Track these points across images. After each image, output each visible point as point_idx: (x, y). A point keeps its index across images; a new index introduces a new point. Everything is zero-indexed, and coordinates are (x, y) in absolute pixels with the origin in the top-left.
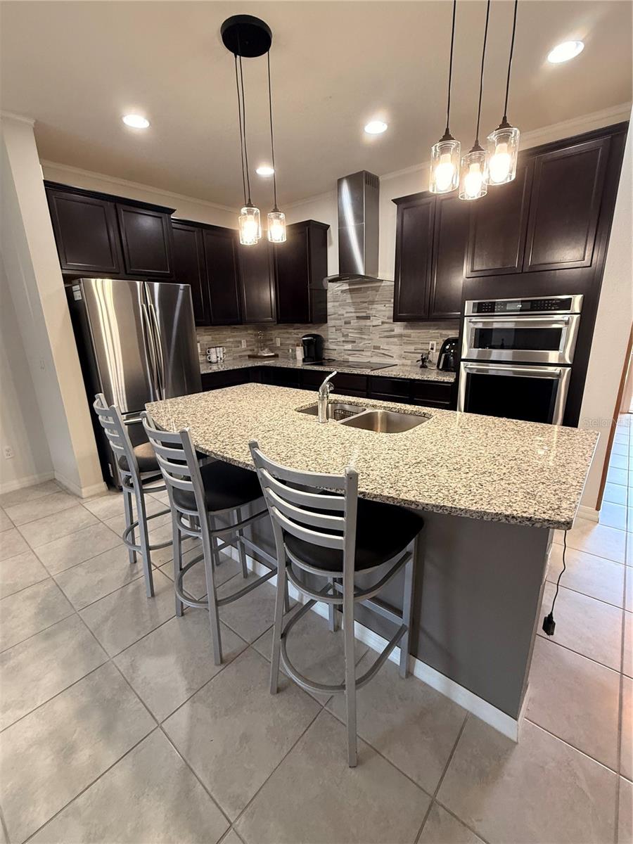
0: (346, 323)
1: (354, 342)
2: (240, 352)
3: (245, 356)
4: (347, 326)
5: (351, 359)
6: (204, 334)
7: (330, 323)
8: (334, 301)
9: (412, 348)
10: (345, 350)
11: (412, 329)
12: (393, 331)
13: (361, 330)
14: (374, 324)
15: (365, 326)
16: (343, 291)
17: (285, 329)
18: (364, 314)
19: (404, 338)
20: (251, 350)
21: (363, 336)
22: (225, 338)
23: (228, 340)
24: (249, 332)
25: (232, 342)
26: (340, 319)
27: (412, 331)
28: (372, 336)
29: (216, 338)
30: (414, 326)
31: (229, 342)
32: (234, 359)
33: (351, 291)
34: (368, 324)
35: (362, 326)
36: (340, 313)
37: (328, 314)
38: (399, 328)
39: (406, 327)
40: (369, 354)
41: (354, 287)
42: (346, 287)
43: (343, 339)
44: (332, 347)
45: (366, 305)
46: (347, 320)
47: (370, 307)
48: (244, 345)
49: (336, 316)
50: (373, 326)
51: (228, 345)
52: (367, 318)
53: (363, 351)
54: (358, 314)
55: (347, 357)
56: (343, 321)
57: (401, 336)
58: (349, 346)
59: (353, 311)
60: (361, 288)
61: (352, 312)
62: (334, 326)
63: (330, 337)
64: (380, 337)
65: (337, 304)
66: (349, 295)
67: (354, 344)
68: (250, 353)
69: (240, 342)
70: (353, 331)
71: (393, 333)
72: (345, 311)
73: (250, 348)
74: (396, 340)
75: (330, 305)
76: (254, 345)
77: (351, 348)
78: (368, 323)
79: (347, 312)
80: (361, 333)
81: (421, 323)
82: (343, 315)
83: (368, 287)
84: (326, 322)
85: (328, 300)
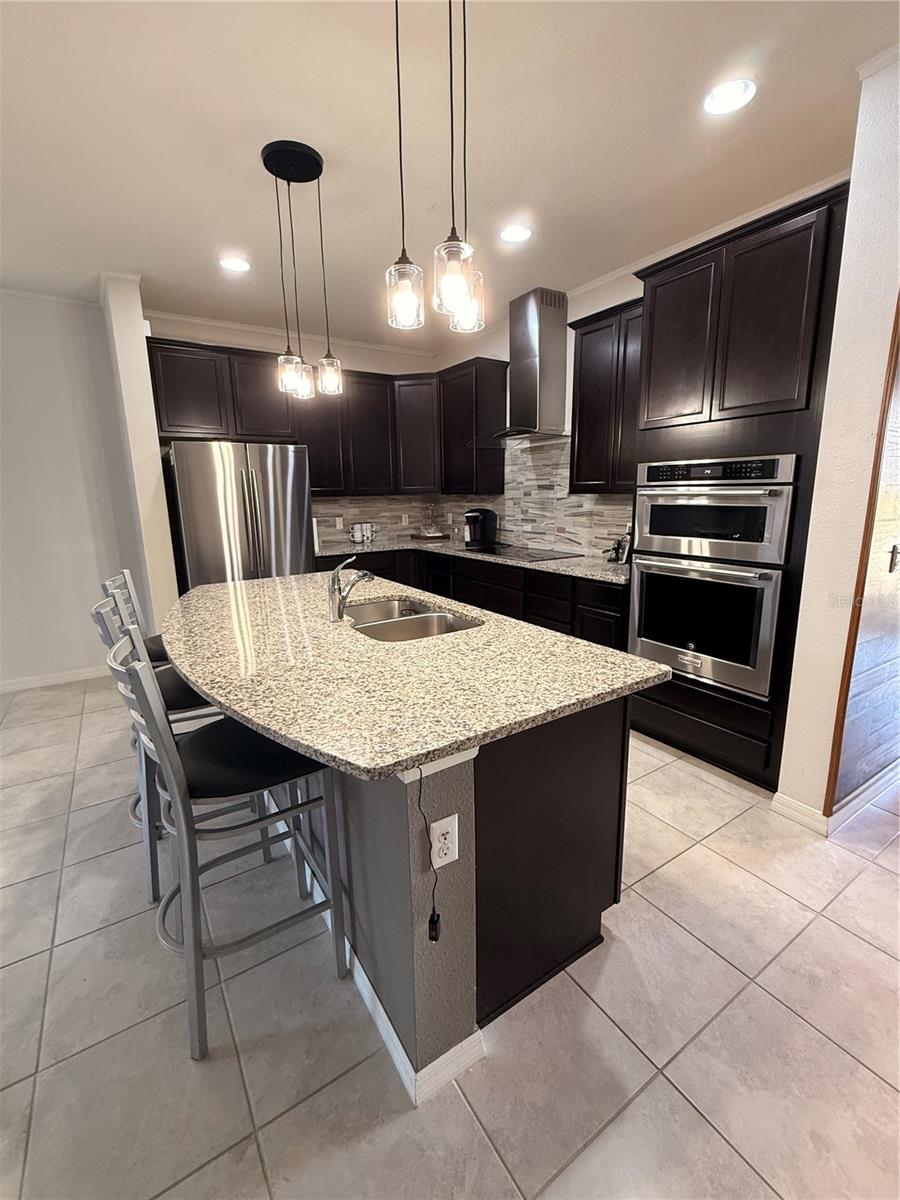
0: (525, 494)
1: (534, 521)
2: (399, 530)
3: (407, 536)
4: (528, 498)
5: (531, 545)
6: (349, 506)
7: (508, 494)
8: (512, 465)
9: (604, 532)
10: (524, 532)
11: (606, 504)
12: (581, 506)
13: (543, 505)
14: (558, 497)
15: (549, 498)
16: (523, 451)
17: (457, 501)
18: (547, 483)
19: (595, 517)
20: (415, 528)
21: (547, 514)
22: (379, 512)
23: (383, 514)
24: (414, 504)
25: (388, 518)
26: (519, 489)
27: (604, 507)
28: (555, 514)
29: (365, 512)
30: (608, 500)
31: (384, 517)
32: (389, 539)
33: (532, 450)
34: (551, 496)
35: (544, 498)
36: (518, 480)
37: (506, 481)
38: (587, 502)
39: (597, 502)
40: (552, 538)
41: (534, 445)
42: (527, 444)
43: (522, 517)
44: (509, 526)
45: (548, 469)
46: (527, 490)
47: (554, 472)
48: (405, 522)
49: (514, 484)
50: (558, 499)
51: (382, 520)
52: (550, 487)
53: (545, 534)
54: (541, 483)
55: (525, 541)
56: (522, 491)
57: (590, 514)
58: (528, 527)
59: (534, 477)
60: (544, 446)
61: (531, 480)
62: (512, 499)
63: (507, 513)
64: (565, 516)
65: (515, 468)
66: (530, 456)
67: (535, 525)
68: (413, 532)
69: (400, 517)
70: (533, 505)
71: (581, 510)
72: (525, 478)
73: (413, 525)
74: (583, 519)
75: (507, 469)
76: (419, 521)
77: (530, 530)
78: (551, 494)
79: (527, 480)
80: (543, 509)
81: (616, 496)
82: (522, 483)
83: (552, 445)
84: (503, 493)
85: (506, 462)
